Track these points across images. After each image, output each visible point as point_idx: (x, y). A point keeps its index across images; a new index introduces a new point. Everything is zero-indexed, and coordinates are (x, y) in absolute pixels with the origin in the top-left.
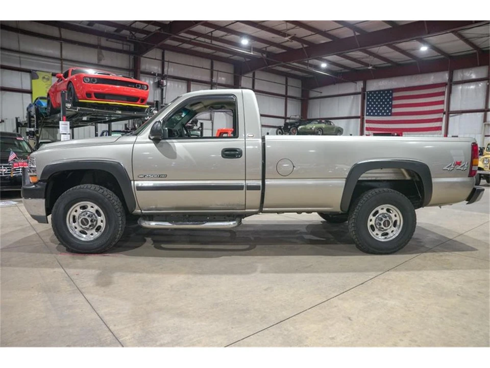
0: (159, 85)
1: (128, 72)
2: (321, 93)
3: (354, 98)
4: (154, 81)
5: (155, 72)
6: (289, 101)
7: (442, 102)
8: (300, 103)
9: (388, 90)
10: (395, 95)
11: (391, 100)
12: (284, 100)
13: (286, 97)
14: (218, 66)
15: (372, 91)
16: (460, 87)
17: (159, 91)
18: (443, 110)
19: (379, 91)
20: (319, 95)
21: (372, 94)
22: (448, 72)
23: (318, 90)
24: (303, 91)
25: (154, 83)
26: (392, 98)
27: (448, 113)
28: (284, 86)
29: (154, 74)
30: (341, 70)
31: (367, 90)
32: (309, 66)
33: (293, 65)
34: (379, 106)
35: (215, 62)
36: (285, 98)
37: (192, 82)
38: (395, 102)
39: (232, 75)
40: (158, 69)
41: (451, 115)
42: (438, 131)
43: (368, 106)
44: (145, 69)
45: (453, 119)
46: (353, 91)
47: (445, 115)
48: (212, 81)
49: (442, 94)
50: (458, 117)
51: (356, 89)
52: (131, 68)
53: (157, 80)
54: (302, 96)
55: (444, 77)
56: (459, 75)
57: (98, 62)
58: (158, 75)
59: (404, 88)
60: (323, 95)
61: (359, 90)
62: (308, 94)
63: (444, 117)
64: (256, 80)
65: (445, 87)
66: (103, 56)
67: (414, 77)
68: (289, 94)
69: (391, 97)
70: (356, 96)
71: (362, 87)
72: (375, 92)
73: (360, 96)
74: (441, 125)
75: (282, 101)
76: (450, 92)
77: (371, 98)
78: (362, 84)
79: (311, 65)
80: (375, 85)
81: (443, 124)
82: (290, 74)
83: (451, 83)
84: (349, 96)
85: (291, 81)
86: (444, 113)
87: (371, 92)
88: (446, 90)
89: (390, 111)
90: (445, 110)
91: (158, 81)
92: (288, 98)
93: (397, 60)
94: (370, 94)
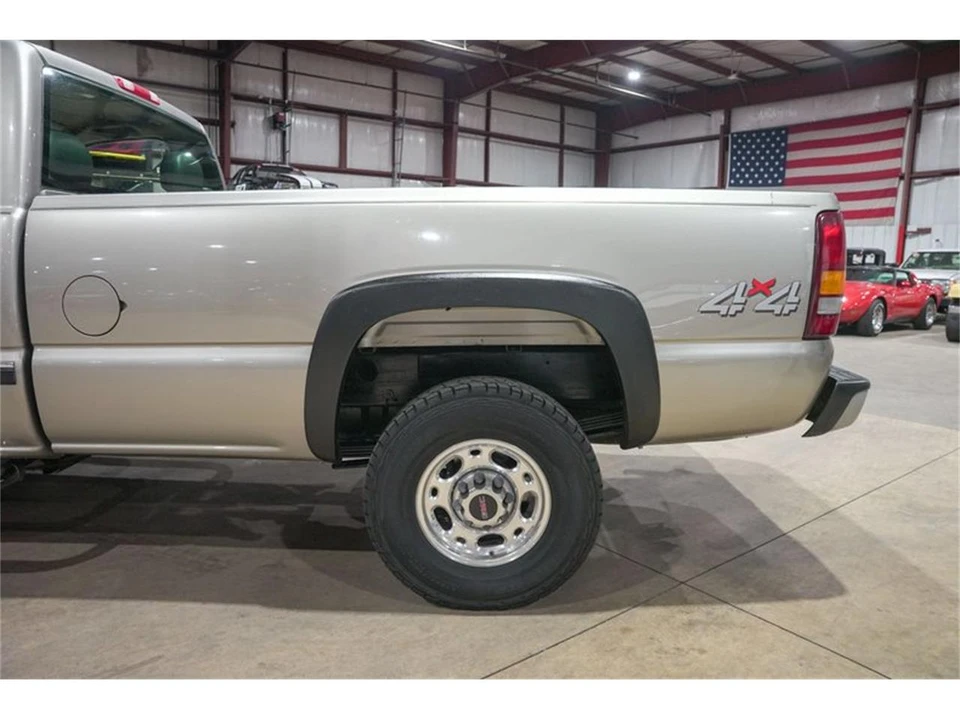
0: (277, 124)
1: (207, 97)
2: (636, 138)
3: (704, 150)
4: (265, 114)
5: (268, 96)
6: (568, 157)
7: (897, 153)
8: (593, 161)
9: (778, 130)
10: (793, 139)
11: (784, 151)
12: (557, 155)
13: (561, 147)
14: (407, 81)
15: (744, 133)
16: (941, 117)
17: (275, 137)
18: (899, 169)
19: (758, 132)
20: (631, 143)
21: (743, 139)
22: (916, 81)
23: (631, 132)
24: (598, 136)
25: (267, 119)
26: (786, 145)
27: (911, 177)
28: (558, 125)
29: (265, 101)
30: (674, 87)
31: (733, 131)
32: (600, 78)
33: (567, 76)
34: (757, 164)
35: (401, 75)
36: (558, 150)
37: (349, 117)
38: (792, 156)
39: (441, 102)
40: (274, 90)
41: (917, 181)
42: (885, 219)
43: (733, 164)
44: (246, 90)
45: (919, 191)
46: (703, 133)
47: (902, 182)
48: (394, 114)
49: (899, 133)
50: (932, 186)
51: (709, 129)
52: (213, 86)
53: (271, 114)
54: (598, 145)
55: (904, 94)
56: (941, 89)
57: (140, 75)
58: (275, 102)
59: (813, 123)
60: (641, 142)
61: (716, 131)
62: (609, 140)
63: (901, 187)
64: (493, 111)
65: (905, 119)
66: (150, 62)
67: (835, 97)
68: (568, 141)
69: (783, 144)
70: (708, 143)
71: (723, 123)
72: (749, 133)
73: (717, 144)
74: (892, 206)
75: (554, 156)
76: (917, 129)
77: (739, 148)
78: (723, 118)
79: (604, 76)
80: (750, 119)
81: (898, 203)
82: (566, 97)
83: (920, 110)
84: (694, 145)
85: (571, 114)
86: (902, 178)
87: (740, 134)
88: (907, 124)
89: (782, 175)
90: (903, 170)
91: (274, 116)
92: (565, 151)
93: (797, 60)
94: (738, 138)
